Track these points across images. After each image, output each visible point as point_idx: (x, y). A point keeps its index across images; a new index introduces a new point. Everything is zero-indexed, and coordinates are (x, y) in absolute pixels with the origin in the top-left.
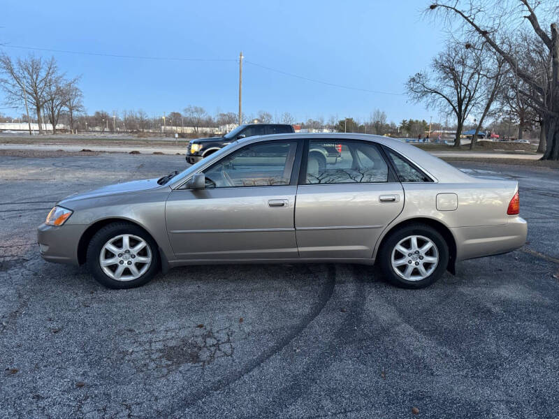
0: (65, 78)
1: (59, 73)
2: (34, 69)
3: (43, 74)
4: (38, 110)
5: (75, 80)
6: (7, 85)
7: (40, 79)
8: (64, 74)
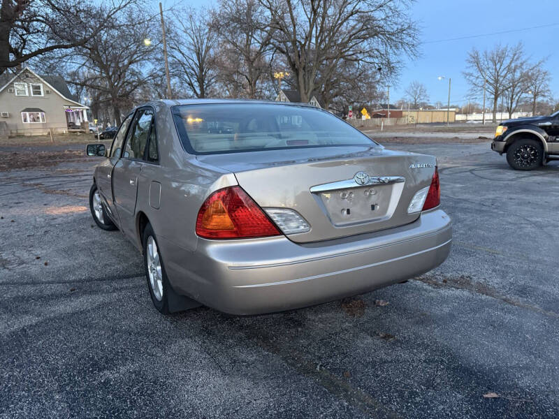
0: (529, 62)
1: (524, 58)
2: (498, 59)
3: (507, 62)
4: (496, 99)
5: (539, 63)
6: (472, 78)
7: (503, 68)
8: (528, 59)
